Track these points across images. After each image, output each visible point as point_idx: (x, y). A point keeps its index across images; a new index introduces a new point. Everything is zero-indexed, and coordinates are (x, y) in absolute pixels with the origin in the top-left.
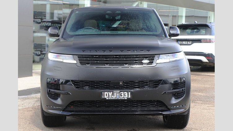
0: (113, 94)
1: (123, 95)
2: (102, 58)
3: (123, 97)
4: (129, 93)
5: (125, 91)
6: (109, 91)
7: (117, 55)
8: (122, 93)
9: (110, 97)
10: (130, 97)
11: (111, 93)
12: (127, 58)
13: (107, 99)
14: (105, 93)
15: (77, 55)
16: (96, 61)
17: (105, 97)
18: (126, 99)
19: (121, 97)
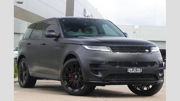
0: (133, 70)
1: (138, 70)
2: (124, 48)
3: (138, 71)
4: (141, 69)
5: (139, 68)
6: (131, 68)
7: (132, 47)
8: (138, 69)
9: (131, 71)
10: (141, 71)
11: (132, 69)
12: (138, 48)
13: (130, 72)
14: (129, 69)
15: (109, 46)
16: (122, 50)
17: (129, 71)
18: (140, 72)
19: (137, 71)
